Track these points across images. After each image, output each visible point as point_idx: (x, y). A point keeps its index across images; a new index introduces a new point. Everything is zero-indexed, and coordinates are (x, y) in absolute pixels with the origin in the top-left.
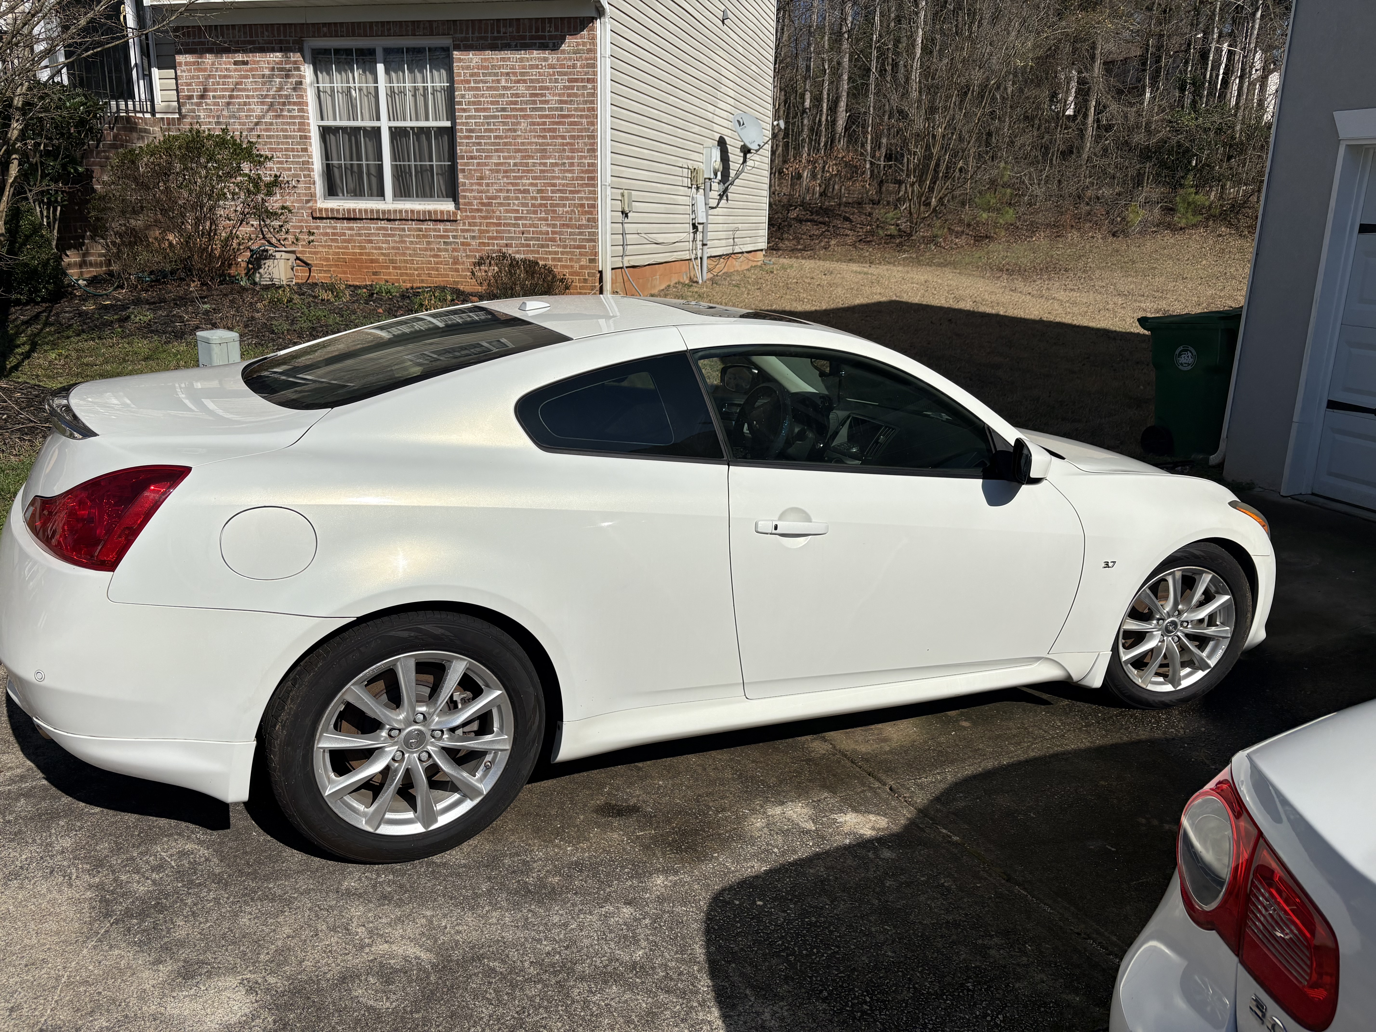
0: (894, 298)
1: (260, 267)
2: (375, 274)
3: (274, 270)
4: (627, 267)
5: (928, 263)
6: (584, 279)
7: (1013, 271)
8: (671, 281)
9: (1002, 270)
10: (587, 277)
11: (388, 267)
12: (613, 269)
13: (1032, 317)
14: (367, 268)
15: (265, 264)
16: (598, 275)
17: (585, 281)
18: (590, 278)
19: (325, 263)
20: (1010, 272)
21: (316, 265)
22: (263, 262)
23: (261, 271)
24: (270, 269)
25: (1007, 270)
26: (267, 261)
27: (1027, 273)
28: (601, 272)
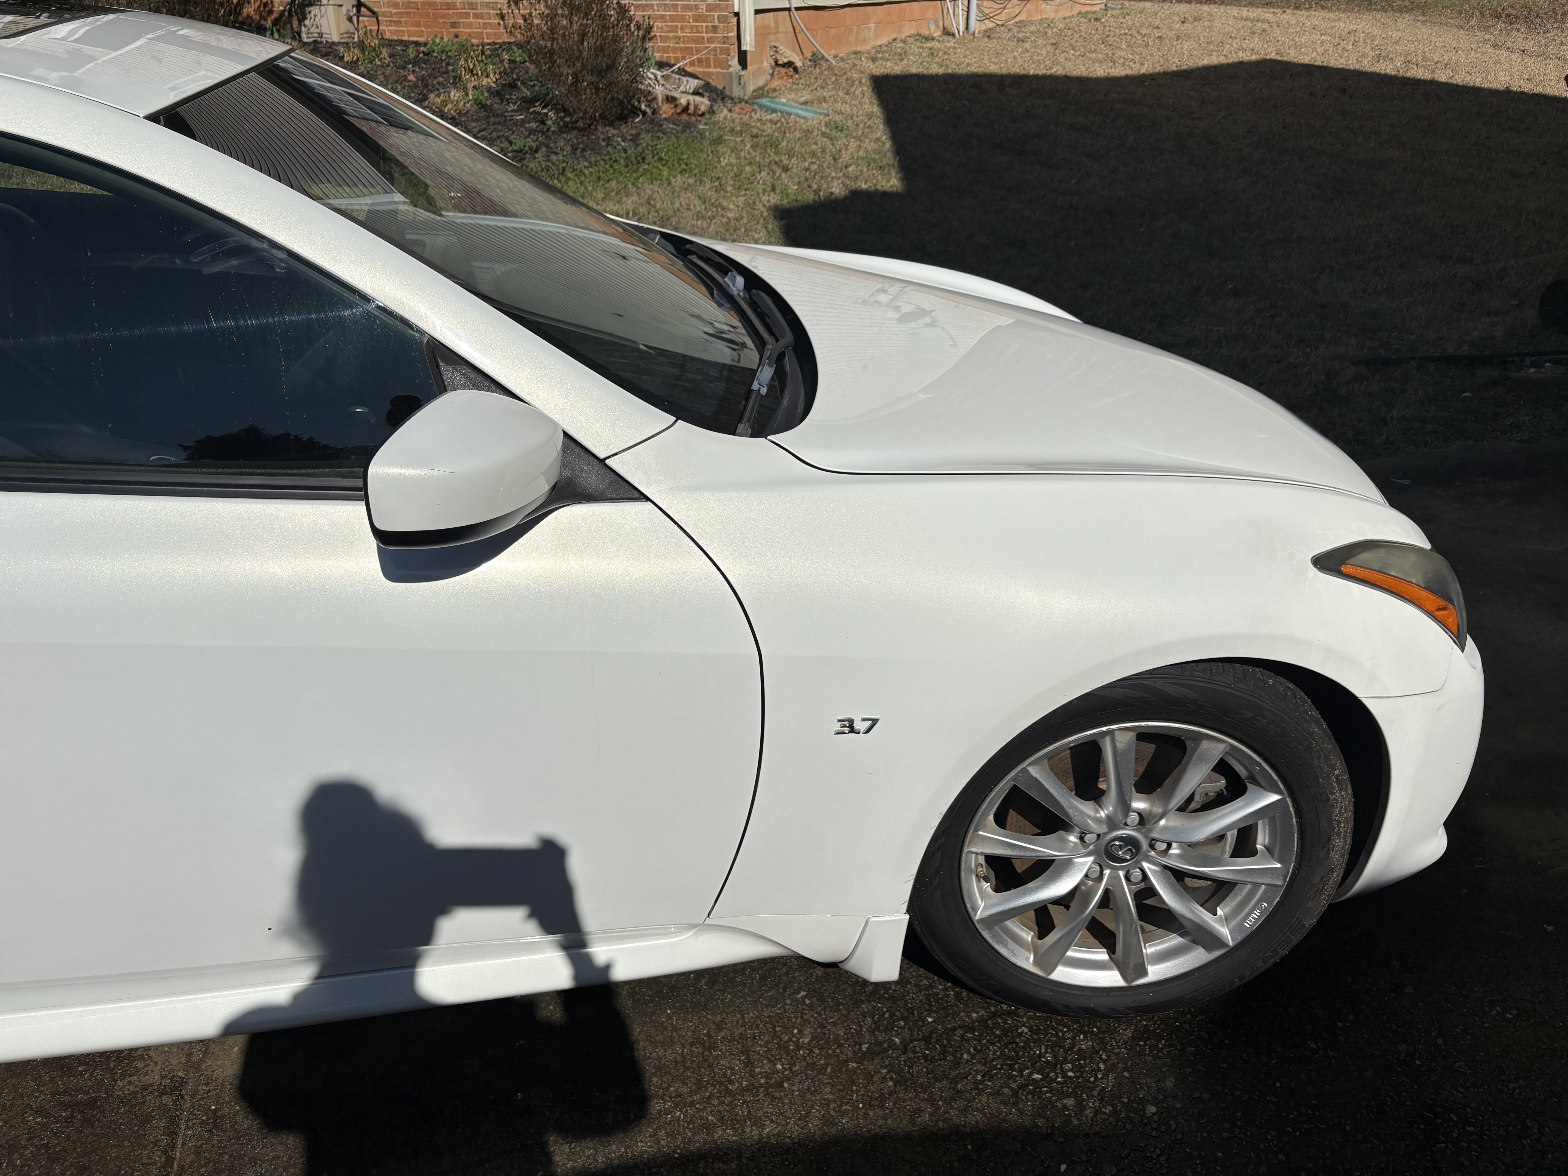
0: (1273, 56)
1: (305, 18)
2: (454, 25)
3: (322, 21)
4: (797, 9)
5: (1383, 8)
6: (714, 27)
7: (1516, 17)
8: (900, 32)
9: (1499, 17)
10: (717, 24)
11: (467, 16)
12: (757, 12)
13: (1494, 86)
14: (444, 16)
15: (310, 12)
16: (736, 19)
17: (715, 28)
18: (721, 25)
19: (394, 11)
20: (1511, 20)
21: (384, 14)
22: (308, 9)
23: (307, 22)
24: (317, 19)
25: (1508, 16)
26: (312, 8)
27: (1538, 20)
28: (737, 15)
